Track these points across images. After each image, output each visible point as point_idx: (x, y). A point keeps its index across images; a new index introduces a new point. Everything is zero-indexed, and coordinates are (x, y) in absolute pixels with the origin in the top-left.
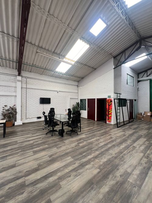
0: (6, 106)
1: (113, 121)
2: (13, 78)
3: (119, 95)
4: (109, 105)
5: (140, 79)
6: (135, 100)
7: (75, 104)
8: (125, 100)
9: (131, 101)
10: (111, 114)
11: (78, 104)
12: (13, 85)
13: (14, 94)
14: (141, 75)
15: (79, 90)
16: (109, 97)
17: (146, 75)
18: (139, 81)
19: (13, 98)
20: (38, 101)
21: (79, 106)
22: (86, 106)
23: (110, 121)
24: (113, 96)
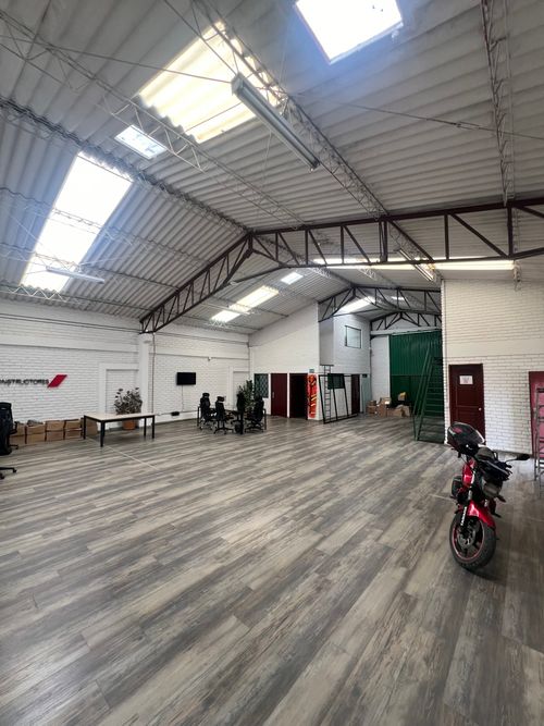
0: (121, 390)
1: (318, 416)
2: (131, 334)
3: (327, 368)
4: (311, 387)
5: (374, 333)
6: (365, 376)
7: (243, 384)
8: (341, 376)
9: (355, 378)
10: (315, 402)
11: (249, 383)
12: (133, 348)
13: (134, 367)
14: (376, 325)
15: (252, 355)
16: (312, 371)
17: (383, 326)
18: (372, 337)
19: (132, 373)
20: (173, 379)
21: (251, 388)
22: (267, 389)
23: (313, 415)
24: (318, 370)
